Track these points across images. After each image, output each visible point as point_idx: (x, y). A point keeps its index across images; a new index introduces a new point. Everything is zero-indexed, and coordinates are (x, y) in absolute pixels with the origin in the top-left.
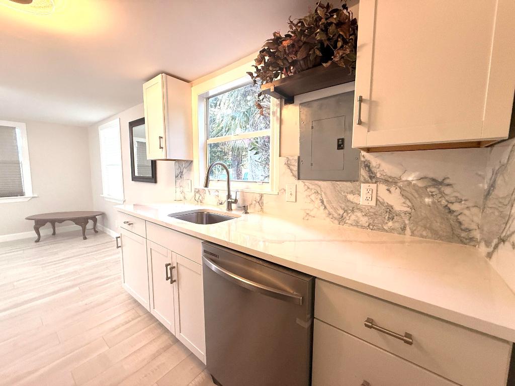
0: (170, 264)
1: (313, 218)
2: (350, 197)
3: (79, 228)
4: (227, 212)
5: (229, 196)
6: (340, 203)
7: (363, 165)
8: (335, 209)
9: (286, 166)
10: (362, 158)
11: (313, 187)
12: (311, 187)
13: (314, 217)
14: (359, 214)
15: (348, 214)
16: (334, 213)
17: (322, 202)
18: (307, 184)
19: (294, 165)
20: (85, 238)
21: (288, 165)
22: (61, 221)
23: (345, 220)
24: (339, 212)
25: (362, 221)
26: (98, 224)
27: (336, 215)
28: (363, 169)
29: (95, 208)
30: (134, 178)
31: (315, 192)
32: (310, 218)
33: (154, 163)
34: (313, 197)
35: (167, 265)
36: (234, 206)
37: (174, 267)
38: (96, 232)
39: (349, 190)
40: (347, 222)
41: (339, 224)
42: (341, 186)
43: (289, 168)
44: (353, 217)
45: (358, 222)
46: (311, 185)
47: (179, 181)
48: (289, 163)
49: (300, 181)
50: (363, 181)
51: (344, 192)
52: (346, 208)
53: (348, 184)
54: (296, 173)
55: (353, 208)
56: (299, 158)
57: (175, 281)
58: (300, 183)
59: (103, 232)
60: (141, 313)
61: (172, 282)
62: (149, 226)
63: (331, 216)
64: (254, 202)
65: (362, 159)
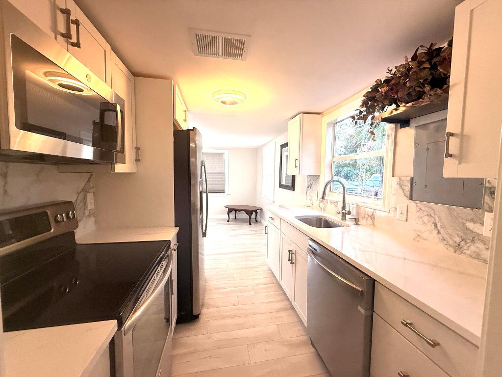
0: (291, 251)
1: (424, 240)
2: (470, 225)
3: (248, 217)
4: (341, 221)
5: (344, 208)
6: (457, 230)
7: (488, 191)
8: (451, 236)
9: (398, 186)
10: (487, 183)
11: (426, 209)
12: (423, 208)
13: (426, 240)
14: (481, 246)
15: (466, 243)
16: (449, 239)
17: (436, 226)
18: (419, 205)
19: (406, 186)
20: (250, 224)
21: (401, 185)
22: (239, 211)
23: (462, 249)
24: (455, 240)
25: (484, 254)
26: (258, 216)
27: (451, 242)
28: (488, 196)
29: (258, 205)
30: (281, 186)
31: (428, 215)
32: (421, 240)
33: (293, 177)
34: (426, 219)
35: (289, 251)
36: (348, 216)
37: (294, 254)
38: (256, 221)
39: (469, 217)
40: (465, 251)
41: (455, 252)
42: (458, 212)
43: (401, 188)
44: (473, 248)
45: (479, 255)
46: (422, 206)
47: (309, 191)
48: (401, 183)
49: (412, 202)
50: (488, 209)
51: (462, 219)
52: (464, 237)
53: (468, 211)
54: (408, 193)
55: (474, 238)
56: (412, 179)
57: (293, 263)
58: (412, 204)
59: (260, 222)
60: (275, 281)
61: (292, 263)
62: (283, 222)
63: (445, 242)
64: (367, 216)
65: (487, 185)
